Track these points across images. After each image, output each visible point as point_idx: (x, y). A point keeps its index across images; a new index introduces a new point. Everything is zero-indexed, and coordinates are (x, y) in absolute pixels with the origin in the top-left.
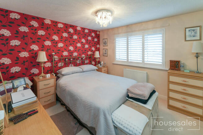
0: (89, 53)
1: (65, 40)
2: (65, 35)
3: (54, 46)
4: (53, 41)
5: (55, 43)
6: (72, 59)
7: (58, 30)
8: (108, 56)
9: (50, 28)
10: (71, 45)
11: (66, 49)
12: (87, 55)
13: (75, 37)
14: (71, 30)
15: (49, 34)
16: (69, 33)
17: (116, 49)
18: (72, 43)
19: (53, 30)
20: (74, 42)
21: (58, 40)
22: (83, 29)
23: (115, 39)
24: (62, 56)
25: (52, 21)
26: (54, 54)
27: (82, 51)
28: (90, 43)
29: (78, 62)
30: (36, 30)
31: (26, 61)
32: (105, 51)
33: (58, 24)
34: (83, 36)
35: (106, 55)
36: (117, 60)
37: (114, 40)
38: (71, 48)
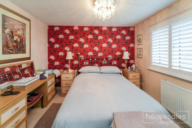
0: (118, 53)
1: (90, 41)
2: (90, 37)
3: (81, 47)
4: (80, 43)
5: (81, 44)
6: (95, 59)
7: (84, 34)
8: (143, 58)
9: (77, 33)
10: (96, 45)
11: (91, 49)
12: (115, 56)
13: (100, 38)
14: (96, 32)
15: (77, 38)
16: (94, 34)
17: (153, 47)
18: (98, 43)
19: (80, 34)
20: (99, 42)
21: (84, 42)
22: (110, 28)
23: (152, 33)
24: (87, 56)
25: (79, 27)
26: (79, 54)
27: (108, 51)
28: (119, 43)
29: (103, 63)
30: (68, 36)
31: (62, 59)
32: (140, 51)
33: (84, 28)
34: (109, 35)
35: (140, 56)
36: (153, 64)
37: (150, 34)
38: (96, 49)
